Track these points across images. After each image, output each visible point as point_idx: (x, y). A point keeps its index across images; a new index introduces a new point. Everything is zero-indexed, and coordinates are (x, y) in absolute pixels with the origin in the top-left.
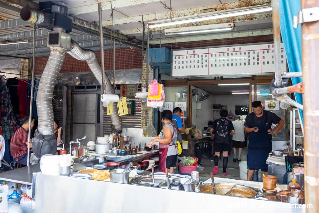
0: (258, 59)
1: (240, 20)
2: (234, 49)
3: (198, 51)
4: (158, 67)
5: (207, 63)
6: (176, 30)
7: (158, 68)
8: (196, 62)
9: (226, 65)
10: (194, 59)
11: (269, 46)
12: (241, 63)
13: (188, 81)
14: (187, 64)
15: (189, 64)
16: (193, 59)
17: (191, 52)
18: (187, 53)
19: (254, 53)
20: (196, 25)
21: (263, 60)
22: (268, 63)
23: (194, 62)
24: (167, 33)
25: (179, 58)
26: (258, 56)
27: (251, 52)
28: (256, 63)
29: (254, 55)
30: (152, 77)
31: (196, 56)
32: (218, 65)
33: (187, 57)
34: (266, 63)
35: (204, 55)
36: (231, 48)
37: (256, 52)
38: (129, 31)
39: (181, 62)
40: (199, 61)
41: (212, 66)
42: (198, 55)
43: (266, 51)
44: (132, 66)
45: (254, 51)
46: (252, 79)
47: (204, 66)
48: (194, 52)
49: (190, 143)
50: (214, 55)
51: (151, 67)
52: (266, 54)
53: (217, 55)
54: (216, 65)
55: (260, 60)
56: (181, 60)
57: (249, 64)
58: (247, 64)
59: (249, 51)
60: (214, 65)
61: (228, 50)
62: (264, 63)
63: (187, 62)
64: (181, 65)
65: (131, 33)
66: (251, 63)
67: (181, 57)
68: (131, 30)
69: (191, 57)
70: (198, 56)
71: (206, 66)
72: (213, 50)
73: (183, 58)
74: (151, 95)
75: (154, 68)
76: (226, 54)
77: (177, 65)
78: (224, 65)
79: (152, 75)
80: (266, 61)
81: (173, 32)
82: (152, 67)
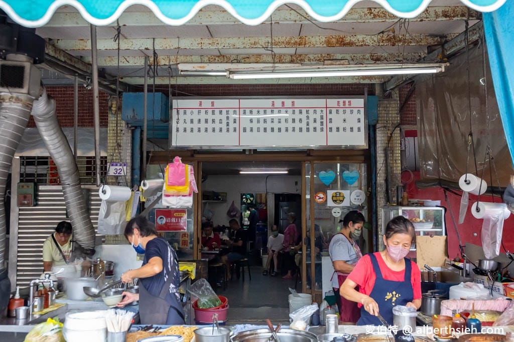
0: (322, 123)
1: (311, 61)
2: (283, 103)
3: (220, 103)
4: (141, 127)
5: (236, 125)
6: (201, 67)
7: (139, 128)
8: (217, 121)
9: (269, 130)
10: (213, 117)
11: (338, 102)
12: (294, 128)
13: (195, 155)
14: (199, 126)
15: (203, 125)
16: (210, 117)
17: (207, 103)
18: (201, 104)
19: (315, 112)
20: (237, 62)
21: (329, 125)
22: (338, 129)
23: (213, 121)
24: (182, 71)
25: (185, 113)
26: (322, 118)
27: (311, 111)
28: (318, 129)
29: (315, 116)
30: (130, 145)
31: (217, 111)
32: (255, 129)
33: (199, 112)
34: (334, 130)
35: (231, 111)
36: (278, 102)
37: (318, 111)
38: (105, 60)
39: (188, 121)
40: (223, 121)
41: (245, 130)
42: (220, 109)
43: (334, 111)
44: (86, 122)
45: (316, 109)
46: (306, 154)
47: (231, 129)
48: (213, 104)
49: (200, 267)
50: (248, 111)
51: (128, 127)
52: (333, 116)
53: (255, 111)
54: (252, 130)
55: (325, 125)
56: (188, 117)
57: (308, 130)
58: (304, 129)
59: (308, 109)
60: (248, 130)
61: (273, 105)
62: (331, 129)
63: (199, 121)
64: (189, 126)
65: (108, 65)
66: (311, 129)
67: (188, 111)
68: (108, 59)
69: (206, 112)
70: (221, 112)
71: (235, 130)
72: (247, 102)
73: (192, 113)
74: (172, 185)
75: (133, 128)
76: (269, 111)
77: (181, 126)
78: (265, 130)
79: (130, 141)
80: (334, 125)
81: (194, 69)
82: (130, 126)
